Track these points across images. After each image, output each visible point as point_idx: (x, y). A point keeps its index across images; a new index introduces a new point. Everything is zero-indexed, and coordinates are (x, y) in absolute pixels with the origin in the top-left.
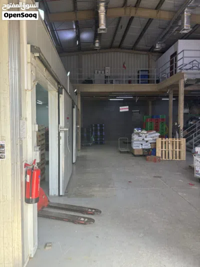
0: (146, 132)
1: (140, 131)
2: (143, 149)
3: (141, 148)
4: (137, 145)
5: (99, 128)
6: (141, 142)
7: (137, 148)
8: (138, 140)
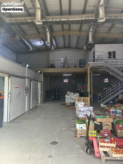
0: (73, 94)
1: (70, 93)
2: (71, 103)
3: (69, 102)
4: (67, 100)
5: (57, 91)
6: (70, 99)
7: (68, 102)
8: (68, 98)
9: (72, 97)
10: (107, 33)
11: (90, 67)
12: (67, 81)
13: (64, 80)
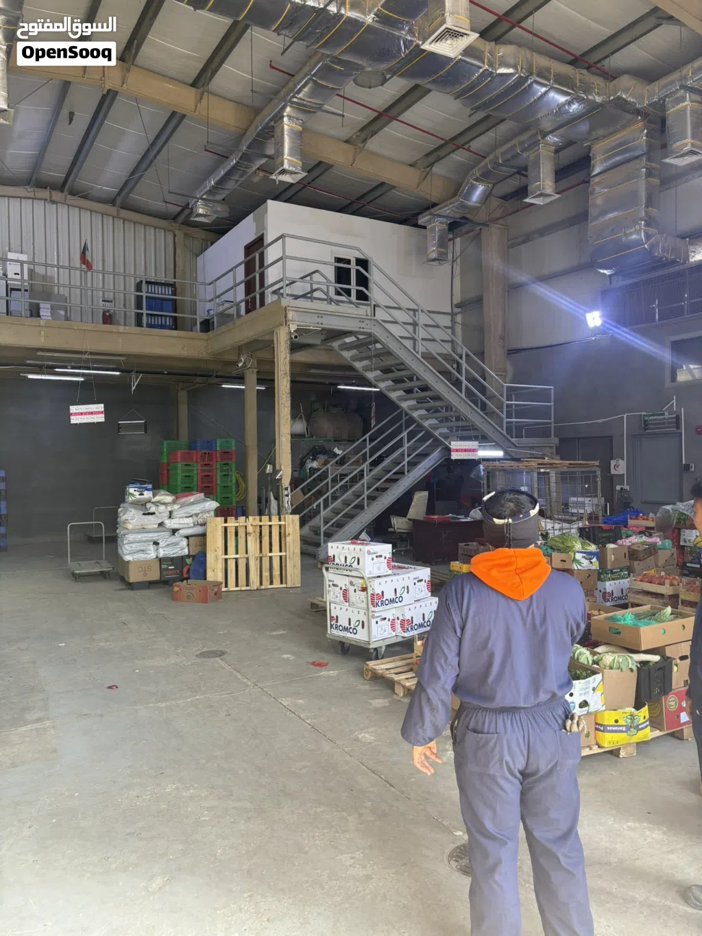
0: (169, 499)
1: (148, 494)
2: (162, 560)
3: (153, 555)
4: (137, 546)
6: (154, 536)
7: (141, 556)
8: (143, 530)
9: (170, 524)
10: (347, 142)
11: (293, 328)
12: (100, 418)
13: (73, 409)
